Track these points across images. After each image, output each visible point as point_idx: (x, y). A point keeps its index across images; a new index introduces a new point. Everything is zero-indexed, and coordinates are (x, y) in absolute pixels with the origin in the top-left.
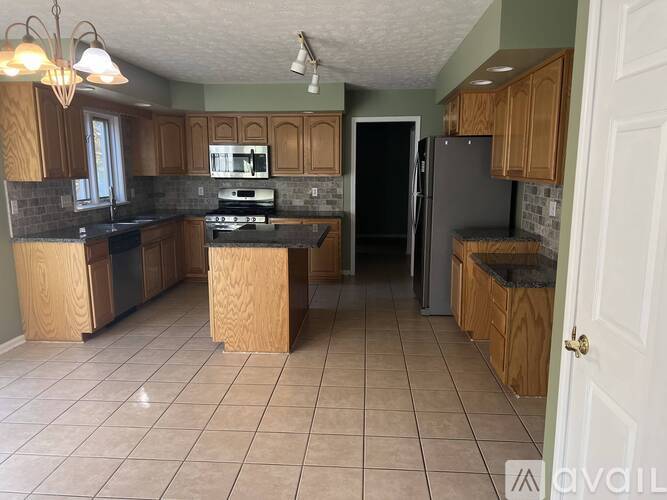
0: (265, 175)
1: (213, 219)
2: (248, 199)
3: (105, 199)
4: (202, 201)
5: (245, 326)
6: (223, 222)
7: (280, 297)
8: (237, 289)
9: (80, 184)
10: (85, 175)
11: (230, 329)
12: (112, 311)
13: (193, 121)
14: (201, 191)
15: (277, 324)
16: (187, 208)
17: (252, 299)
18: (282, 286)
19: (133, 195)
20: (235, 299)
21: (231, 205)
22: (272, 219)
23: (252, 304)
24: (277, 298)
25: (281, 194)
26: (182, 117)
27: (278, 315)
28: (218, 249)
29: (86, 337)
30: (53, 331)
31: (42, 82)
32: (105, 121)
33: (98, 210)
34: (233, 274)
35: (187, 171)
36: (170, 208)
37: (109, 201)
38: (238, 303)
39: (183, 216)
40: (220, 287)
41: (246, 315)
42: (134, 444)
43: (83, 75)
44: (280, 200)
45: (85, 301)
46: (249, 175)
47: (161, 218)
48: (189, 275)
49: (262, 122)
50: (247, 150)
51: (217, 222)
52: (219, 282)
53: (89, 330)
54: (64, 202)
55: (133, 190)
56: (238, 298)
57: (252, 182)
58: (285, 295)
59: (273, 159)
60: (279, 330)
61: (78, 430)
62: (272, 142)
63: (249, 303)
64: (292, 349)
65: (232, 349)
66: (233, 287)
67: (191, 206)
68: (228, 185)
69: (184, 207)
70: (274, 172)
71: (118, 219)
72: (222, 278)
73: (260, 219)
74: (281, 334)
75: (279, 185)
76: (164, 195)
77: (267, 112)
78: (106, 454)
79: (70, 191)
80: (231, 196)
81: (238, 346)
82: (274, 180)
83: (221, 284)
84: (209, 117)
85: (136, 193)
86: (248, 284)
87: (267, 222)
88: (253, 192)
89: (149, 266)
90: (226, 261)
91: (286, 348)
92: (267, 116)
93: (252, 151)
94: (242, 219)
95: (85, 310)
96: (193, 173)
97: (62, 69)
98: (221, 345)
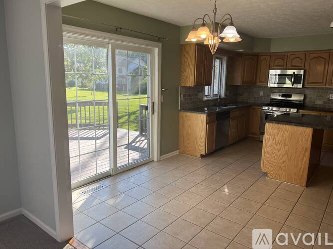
0: (300, 86)
1: (266, 108)
2: (287, 99)
3: (216, 95)
4: (261, 98)
5: (280, 167)
6: (272, 110)
7: (304, 155)
8: (278, 147)
9: (207, 88)
10: (209, 84)
11: (271, 166)
12: (214, 147)
13: (262, 57)
14: (261, 93)
15: (300, 170)
16: (253, 102)
17: (286, 153)
18: (306, 149)
19: (228, 94)
20: (277, 152)
21: (276, 101)
22: (301, 111)
23: (286, 155)
24: (302, 155)
25: (309, 96)
26: (257, 56)
27: (302, 165)
28: (271, 124)
29: (202, 156)
30: (189, 151)
31: (205, 43)
32: (221, 59)
33: (212, 100)
34: (277, 138)
35: (255, 83)
36: (244, 101)
37: (217, 96)
38: (278, 154)
39: (251, 105)
40: (269, 144)
41: (281, 161)
42: (222, 210)
43: (222, 38)
44: (307, 100)
45: (203, 140)
46: (290, 86)
47: (240, 106)
48: (249, 135)
49: (303, 57)
50: (290, 72)
51: (268, 110)
52: (269, 141)
53: (203, 153)
54: (200, 96)
55: (228, 92)
56: (279, 152)
57: (291, 89)
58: (308, 154)
59: (306, 77)
60: (301, 174)
61: (198, 197)
62: (307, 67)
63: (284, 155)
64: (308, 185)
65: (271, 177)
66: (277, 145)
67: (255, 101)
68: (277, 90)
69: (252, 101)
70: (306, 84)
71: (221, 105)
72: (271, 139)
73: (294, 110)
74: (302, 176)
75: (307, 92)
76: (242, 95)
77: (306, 51)
78: (209, 211)
79: (203, 91)
80: (278, 97)
81: (275, 176)
82: (305, 89)
83: (270, 142)
84: (271, 55)
85: (230, 93)
86: (285, 145)
87: (297, 112)
88: (291, 95)
89: (232, 128)
90: (274, 131)
91: (304, 184)
92: (305, 53)
93: (294, 72)
94: (283, 109)
95: (203, 144)
96: (258, 84)
97: (214, 37)
98: (265, 174)
